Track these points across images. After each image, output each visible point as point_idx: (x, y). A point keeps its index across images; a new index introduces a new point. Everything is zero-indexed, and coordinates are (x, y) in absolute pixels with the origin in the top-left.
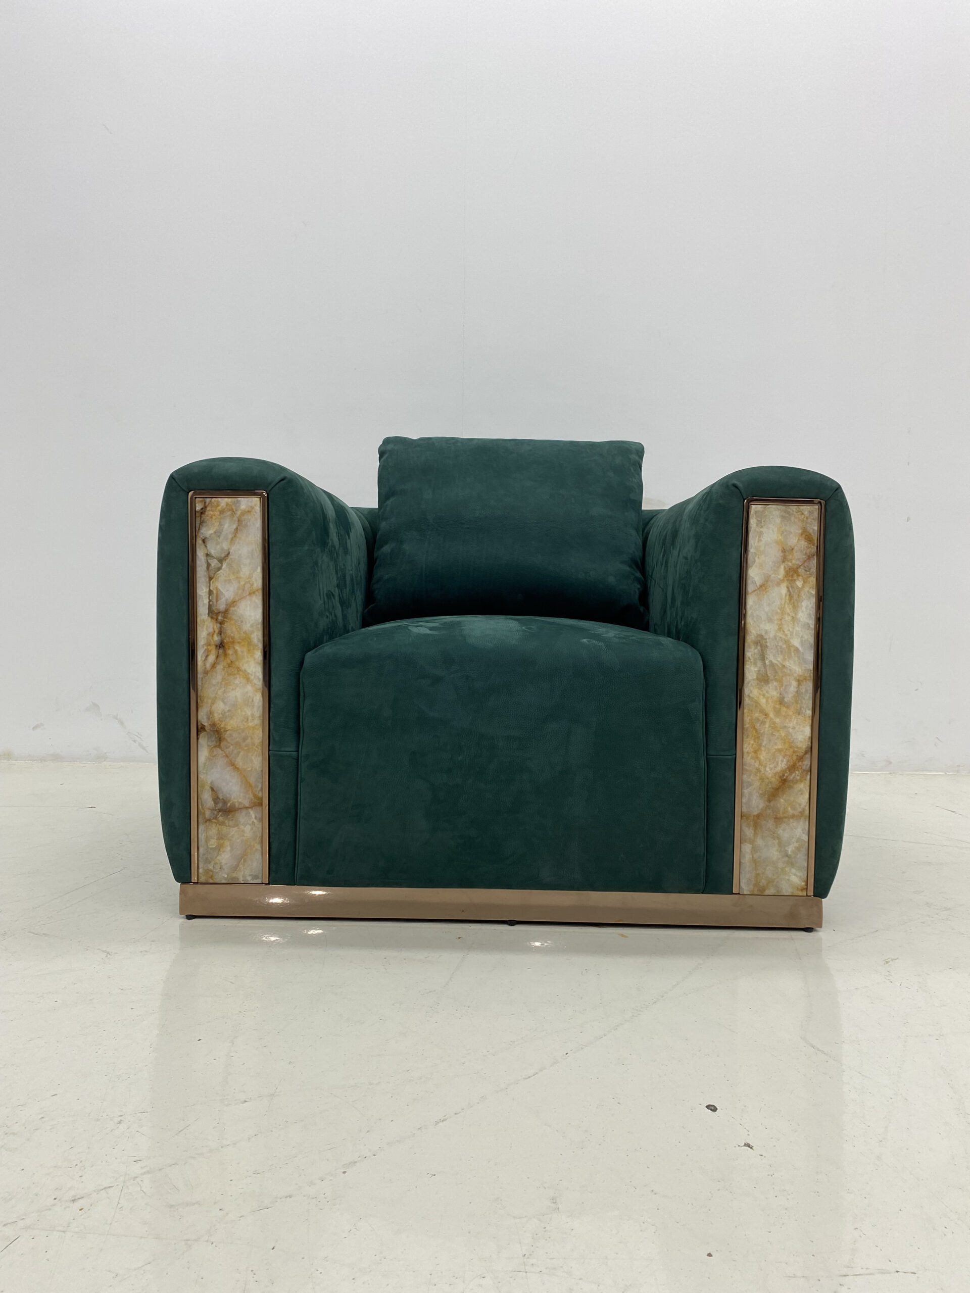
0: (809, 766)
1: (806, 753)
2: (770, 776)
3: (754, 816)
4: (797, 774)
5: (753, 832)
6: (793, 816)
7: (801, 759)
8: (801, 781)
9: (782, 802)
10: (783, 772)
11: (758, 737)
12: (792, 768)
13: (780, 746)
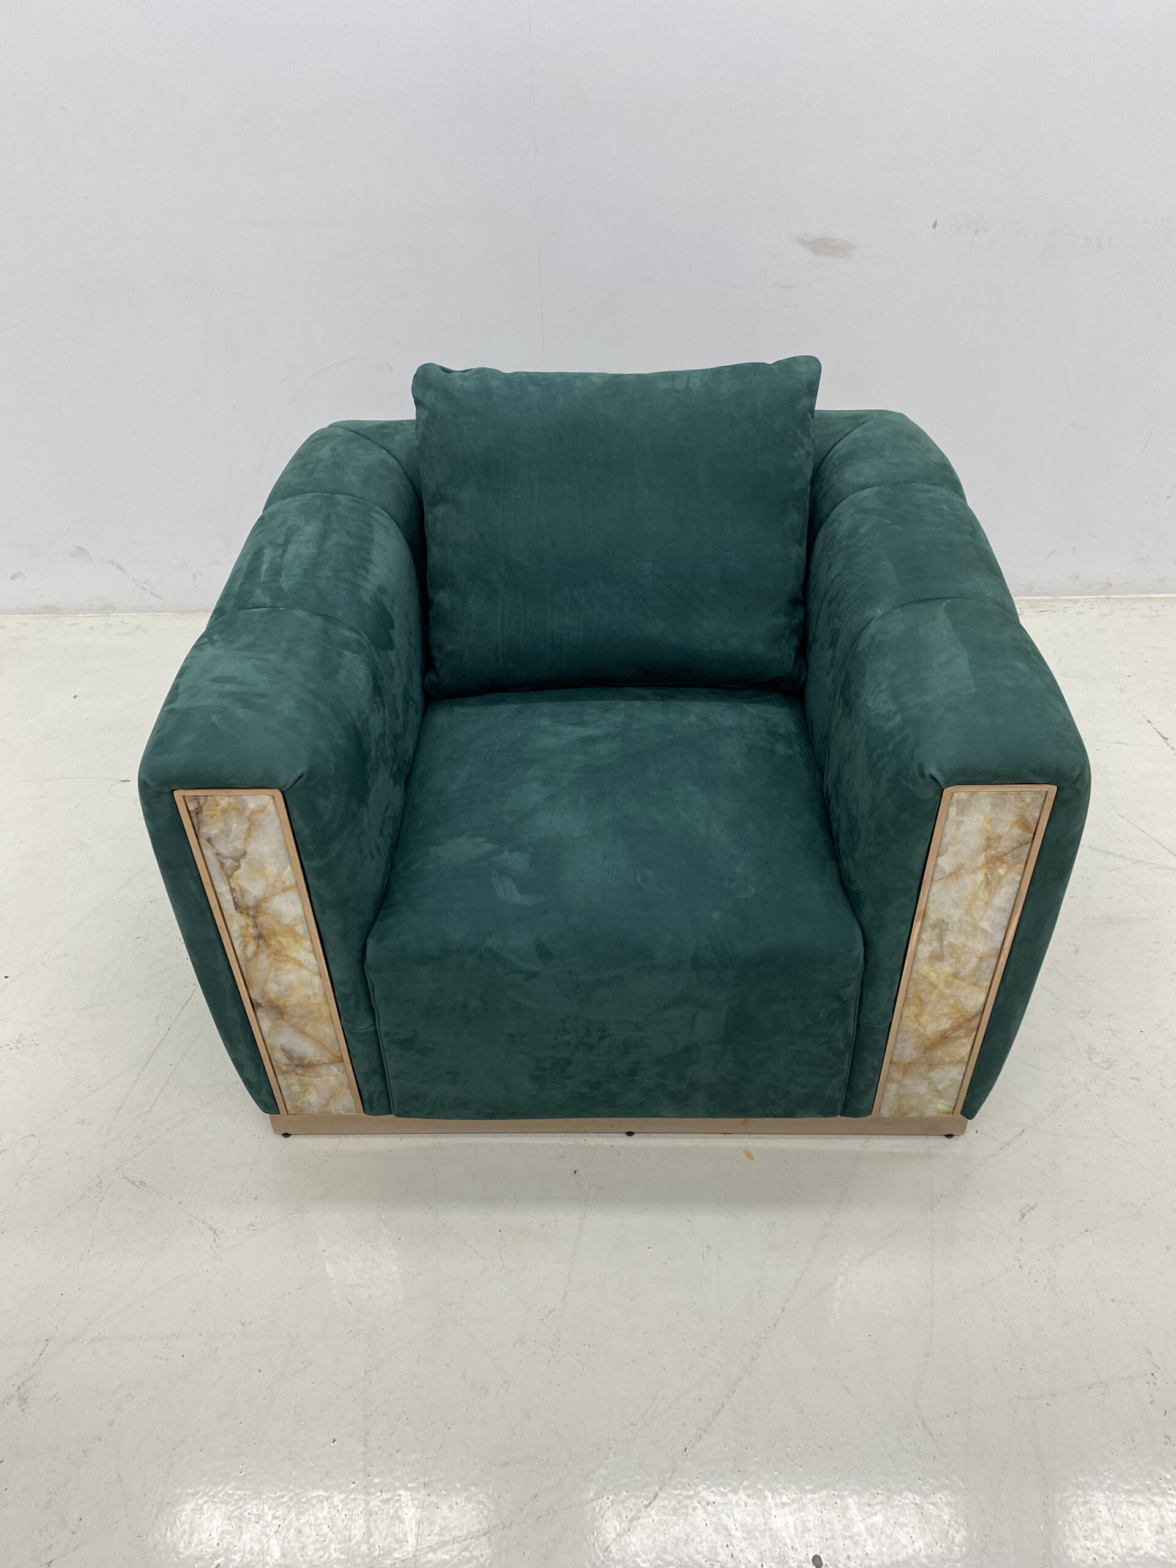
0: (977, 1026)
1: (976, 1016)
2: (930, 1034)
3: (905, 1064)
4: (962, 1032)
5: (901, 1075)
6: (950, 1063)
7: (970, 1020)
8: (965, 1037)
9: (939, 1053)
10: (945, 1031)
11: (922, 1004)
12: (955, 1028)
13: (946, 1010)
